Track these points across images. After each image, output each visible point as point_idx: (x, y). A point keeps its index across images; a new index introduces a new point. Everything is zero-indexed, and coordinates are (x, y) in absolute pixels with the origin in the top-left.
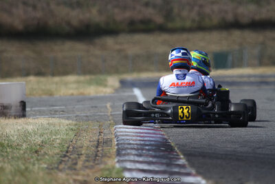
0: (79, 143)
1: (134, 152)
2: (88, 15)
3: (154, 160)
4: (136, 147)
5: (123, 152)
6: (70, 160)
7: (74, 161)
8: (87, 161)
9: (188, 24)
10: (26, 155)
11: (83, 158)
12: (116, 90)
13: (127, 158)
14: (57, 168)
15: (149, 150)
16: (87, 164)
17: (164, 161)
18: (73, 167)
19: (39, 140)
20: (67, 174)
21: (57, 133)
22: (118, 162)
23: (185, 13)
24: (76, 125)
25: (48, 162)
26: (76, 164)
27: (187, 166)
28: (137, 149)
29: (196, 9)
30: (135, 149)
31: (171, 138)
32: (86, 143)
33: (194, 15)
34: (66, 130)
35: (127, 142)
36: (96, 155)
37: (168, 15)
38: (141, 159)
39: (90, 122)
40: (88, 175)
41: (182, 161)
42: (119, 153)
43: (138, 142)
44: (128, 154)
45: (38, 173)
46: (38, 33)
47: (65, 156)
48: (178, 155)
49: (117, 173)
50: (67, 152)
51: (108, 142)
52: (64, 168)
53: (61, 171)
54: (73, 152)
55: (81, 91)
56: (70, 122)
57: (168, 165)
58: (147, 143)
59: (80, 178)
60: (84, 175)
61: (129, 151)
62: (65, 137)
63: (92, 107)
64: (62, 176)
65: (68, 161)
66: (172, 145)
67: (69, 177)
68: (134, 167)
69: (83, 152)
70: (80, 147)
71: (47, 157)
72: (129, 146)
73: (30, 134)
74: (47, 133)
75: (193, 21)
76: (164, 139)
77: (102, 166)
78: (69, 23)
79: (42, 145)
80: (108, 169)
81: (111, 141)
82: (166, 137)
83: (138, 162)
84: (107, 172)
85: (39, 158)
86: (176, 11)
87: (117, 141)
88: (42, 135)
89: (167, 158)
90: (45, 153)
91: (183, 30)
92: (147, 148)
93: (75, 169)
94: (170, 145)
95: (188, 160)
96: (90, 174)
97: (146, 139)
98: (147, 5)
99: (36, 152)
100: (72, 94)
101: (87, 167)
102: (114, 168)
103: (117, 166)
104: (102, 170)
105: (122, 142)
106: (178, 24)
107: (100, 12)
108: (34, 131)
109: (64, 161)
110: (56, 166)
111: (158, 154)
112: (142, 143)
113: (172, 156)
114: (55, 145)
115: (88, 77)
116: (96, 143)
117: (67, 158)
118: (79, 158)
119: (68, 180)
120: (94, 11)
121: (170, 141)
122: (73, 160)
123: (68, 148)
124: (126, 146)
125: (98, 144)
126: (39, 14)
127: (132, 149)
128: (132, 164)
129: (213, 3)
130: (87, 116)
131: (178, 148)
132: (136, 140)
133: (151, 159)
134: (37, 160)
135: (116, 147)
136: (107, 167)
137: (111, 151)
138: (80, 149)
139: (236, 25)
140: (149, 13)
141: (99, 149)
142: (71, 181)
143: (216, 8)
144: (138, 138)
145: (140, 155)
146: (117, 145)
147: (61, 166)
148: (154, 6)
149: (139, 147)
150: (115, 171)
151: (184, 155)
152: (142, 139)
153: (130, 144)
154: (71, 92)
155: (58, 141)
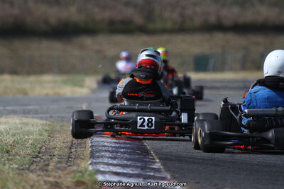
0: (51, 144)
1: (108, 154)
2: (66, 14)
3: (129, 163)
4: (110, 149)
5: (97, 154)
6: (42, 161)
7: (47, 162)
8: (60, 162)
9: (169, 25)
11: (56, 159)
12: (93, 91)
13: (100, 160)
14: (28, 169)
15: (124, 153)
16: (59, 165)
17: (139, 164)
18: (45, 169)
19: (10, 140)
20: (39, 175)
21: (29, 133)
22: (91, 164)
23: (167, 14)
24: (50, 125)
25: (18, 163)
26: (48, 165)
27: (163, 170)
28: (112, 152)
30: (109, 151)
31: (147, 141)
32: (59, 145)
33: (176, 16)
34: (40, 131)
35: (102, 144)
36: (69, 157)
37: (149, 16)
38: (115, 162)
39: (65, 123)
40: (60, 177)
41: (158, 165)
42: (92, 156)
43: (113, 145)
44: (102, 157)
45: (8, 173)
46: (16, 31)
47: (37, 157)
48: (154, 159)
49: (89, 175)
50: (39, 153)
51: (82, 144)
52: (35, 169)
53: (32, 171)
54: (45, 154)
55: (57, 90)
56: (44, 122)
57: (143, 168)
58: (122, 146)
59: (51, 179)
60: (55, 177)
61: (103, 153)
62: (38, 137)
63: (68, 108)
64: (32, 176)
65: (40, 161)
66: (148, 148)
67: (40, 177)
68: (108, 170)
69: (56, 153)
70: (55, 148)
71: (18, 157)
72: (103, 149)
73: (2, 133)
74: (19, 134)
75: (175, 22)
77: (75, 168)
78: (46, 22)
79: (13, 146)
80: (81, 172)
81: (85, 142)
83: (111, 164)
84: (80, 174)
85: (10, 157)
86: (157, 11)
87: (92, 143)
88: (14, 135)
89: (142, 161)
90: (17, 154)
91: (164, 31)
92: (122, 150)
93: (47, 171)
94: (146, 149)
95: (163, 165)
96: (62, 175)
98: (127, 4)
99: (8, 152)
100: (47, 95)
101: (59, 169)
102: (86, 170)
103: (90, 168)
104: (74, 171)
105: (96, 144)
106: (158, 25)
107: (80, 11)
108: (6, 131)
109: (36, 162)
110: (27, 166)
111: (132, 157)
112: (117, 145)
113: (147, 160)
114: (27, 145)
116: (69, 144)
117: (39, 159)
118: (51, 159)
119: (38, 181)
120: (73, 9)
121: (145, 144)
122: (44, 161)
123: (41, 148)
124: (100, 148)
125: (72, 146)
126: (16, 11)
127: (106, 151)
128: (106, 166)
129: (195, 4)
130: (62, 117)
131: (154, 152)
132: (111, 143)
133: (125, 162)
134: (8, 160)
135: (90, 149)
136: (80, 169)
137: (85, 153)
138: (53, 150)
139: (219, 27)
140: (129, 13)
141: (72, 150)
142: (42, 182)
143: (198, 9)
144: (114, 141)
145: (115, 158)
146: (92, 147)
147: (33, 167)
148: (135, 6)
149: (114, 149)
150: (88, 173)
151: (160, 159)
152: (117, 141)
153: (105, 146)
154: (45, 92)
155: (31, 142)
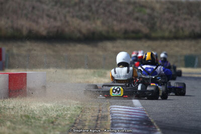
0: (84, 117)
1: (123, 125)
2: (94, 25)
3: (138, 131)
4: (125, 121)
5: (116, 125)
9: (167, 34)
10: (45, 124)
11: (86, 128)
15: (134, 124)
17: (145, 132)
19: (54, 114)
21: (68, 110)
23: (165, 26)
24: (82, 104)
25: (60, 130)
28: (126, 123)
29: (173, 23)
31: (151, 116)
32: (89, 118)
33: (171, 27)
34: (75, 108)
35: (119, 118)
36: (96, 127)
37: (152, 28)
41: (159, 133)
42: (112, 125)
43: (127, 118)
47: (73, 126)
48: (156, 128)
50: (75, 123)
51: (105, 118)
54: (78, 124)
55: (87, 80)
56: (78, 102)
58: (134, 119)
61: (120, 124)
62: (74, 113)
66: (152, 121)
69: (87, 124)
70: (85, 121)
71: (60, 126)
72: (120, 121)
73: (48, 110)
74: (60, 110)
75: (171, 32)
76: (146, 117)
79: (56, 119)
81: (107, 116)
82: (147, 115)
85: (55, 127)
86: (158, 24)
87: (112, 117)
88: (57, 111)
89: (148, 130)
90: (59, 124)
91: (163, 38)
92: (133, 122)
94: (150, 122)
97: (133, 116)
98: (137, 19)
99: (52, 122)
100: (80, 82)
105: (115, 118)
106: (159, 34)
107: (103, 23)
108: (51, 108)
111: (141, 127)
112: (130, 119)
113: (151, 129)
114: (67, 118)
115: (92, 71)
116: (96, 118)
120: (99, 23)
121: (150, 118)
123: (76, 120)
124: (118, 121)
125: (98, 119)
127: (122, 123)
129: (185, 19)
131: (156, 124)
132: (125, 117)
134: (53, 128)
135: (111, 121)
137: (107, 124)
138: (84, 122)
140: (139, 25)
141: (99, 122)
143: (188, 23)
144: (127, 115)
145: (128, 128)
146: (112, 119)
148: (142, 21)
149: (128, 122)
151: (161, 128)
153: (121, 119)
154: (79, 80)
155: (69, 115)
